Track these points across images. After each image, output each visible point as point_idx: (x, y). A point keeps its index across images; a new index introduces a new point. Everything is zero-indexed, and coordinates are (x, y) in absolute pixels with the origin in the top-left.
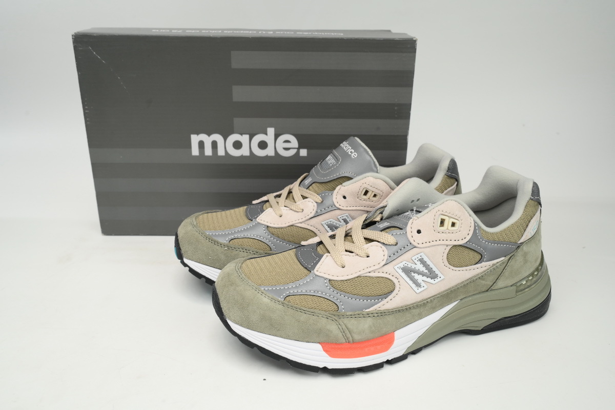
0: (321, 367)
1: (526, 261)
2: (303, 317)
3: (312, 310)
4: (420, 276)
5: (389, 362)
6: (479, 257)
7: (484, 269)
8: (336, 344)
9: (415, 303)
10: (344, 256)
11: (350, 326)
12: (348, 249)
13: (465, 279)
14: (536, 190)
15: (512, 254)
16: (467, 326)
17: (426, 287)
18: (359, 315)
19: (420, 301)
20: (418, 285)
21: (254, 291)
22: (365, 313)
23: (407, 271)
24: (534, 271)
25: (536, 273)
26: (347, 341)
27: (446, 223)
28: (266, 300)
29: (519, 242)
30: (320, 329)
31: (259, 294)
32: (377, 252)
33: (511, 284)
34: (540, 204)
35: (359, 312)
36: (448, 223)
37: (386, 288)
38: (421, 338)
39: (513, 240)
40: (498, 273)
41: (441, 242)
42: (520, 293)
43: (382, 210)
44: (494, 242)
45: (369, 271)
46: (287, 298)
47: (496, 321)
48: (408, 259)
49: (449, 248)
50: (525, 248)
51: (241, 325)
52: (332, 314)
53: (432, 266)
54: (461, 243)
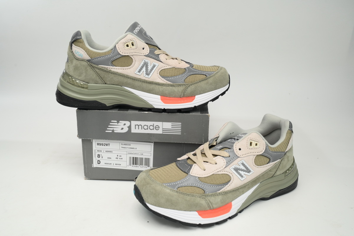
0: (198, 224)
1: (288, 161)
2: (188, 198)
3: (192, 194)
4: (243, 172)
5: (230, 218)
6: (268, 160)
7: (272, 166)
8: (205, 211)
9: (240, 186)
10: (204, 165)
11: (211, 201)
12: (205, 161)
13: (263, 172)
14: (291, 126)
15: (283, 158)
16: (263, 196)
17: (246, 177)
18: (215, 195)
19: (243, 185)
20: (242, 176)
21: (161, 186)
22: (218, 193)
23: (237, 170)
24: (292, 165)
25: (292, 166)
26: (210, 209)
27: (253, 144)
28: (168, 191)
29: (286, 151)
30: (197, 204)
31: (164, 188)
32: (221, 161)
33: (282, 173)
34: (292, 132)
35: (215, 193)
36: (254, 144)
37: (227, 180)
38: (244, 204)
39: (283, 151)
40: (277, 167)
41: (251, 154)
42: (286, 177)
43: (216, 139)
44: (275, 152)
45: (218, 171)
46: (178, 189)
47: (276, 192)
48: (236, 164)
49: (255, 156)
50: (287, 154)
51: (155, 205)
52: (202, 195)
53: (248, 166)
54: (261, 153)
